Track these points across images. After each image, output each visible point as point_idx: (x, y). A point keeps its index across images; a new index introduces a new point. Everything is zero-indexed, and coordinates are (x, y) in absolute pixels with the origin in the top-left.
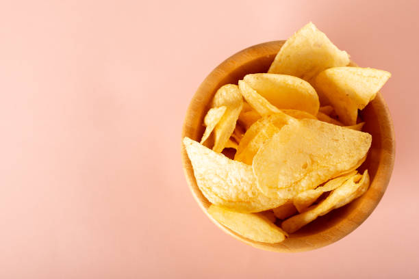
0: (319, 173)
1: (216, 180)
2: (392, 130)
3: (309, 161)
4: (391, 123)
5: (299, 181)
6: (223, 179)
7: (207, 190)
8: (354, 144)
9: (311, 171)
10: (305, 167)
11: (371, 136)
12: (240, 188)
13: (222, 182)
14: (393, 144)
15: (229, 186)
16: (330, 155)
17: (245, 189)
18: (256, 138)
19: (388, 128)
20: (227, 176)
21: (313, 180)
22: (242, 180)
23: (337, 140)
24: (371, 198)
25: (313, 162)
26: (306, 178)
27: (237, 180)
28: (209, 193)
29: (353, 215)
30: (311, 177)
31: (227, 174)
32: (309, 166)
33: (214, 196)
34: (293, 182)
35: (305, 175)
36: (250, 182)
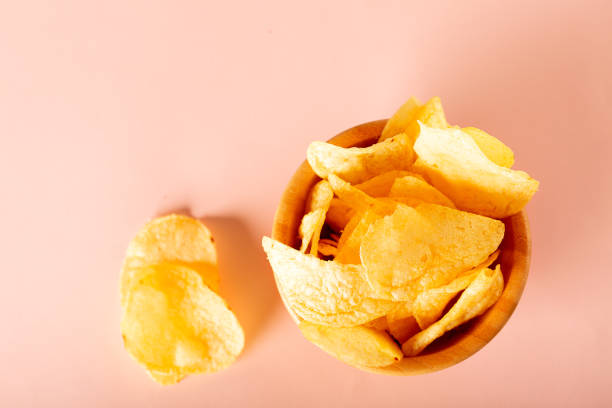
0: (442, 269)
1: (309, 292)
2: (527, 226)
3: (429, 252)
4: (526, 219)
5: (419, 278)
6: (317, 289)
7: (300, 306)
8: (484, 233)
9: (432, 266)
10: (424, 259)
11: (503, 225)
12: (339, 296)
13: (317, 292)
14: (529, 244)
15: (325, 296)
16: (455, 247)
17: (345, 296)
18: (355, 231)
19: (523, 226)
20: (321, 285)
21: (434, 278)
22: (340, 284)
23: (463, 229)
24: (502, 310)
25: (434, 255)
26: (426, 275)
27: (334, 286)
28: (303, 309)
29: (480, 330)
30: (432, 274)
31: (321, 282)
32: (429, 260)
33: (310, 313)
34: (410, 278)
35: (425, 272)
36: (350, 286)
